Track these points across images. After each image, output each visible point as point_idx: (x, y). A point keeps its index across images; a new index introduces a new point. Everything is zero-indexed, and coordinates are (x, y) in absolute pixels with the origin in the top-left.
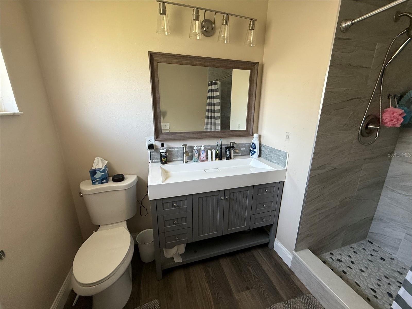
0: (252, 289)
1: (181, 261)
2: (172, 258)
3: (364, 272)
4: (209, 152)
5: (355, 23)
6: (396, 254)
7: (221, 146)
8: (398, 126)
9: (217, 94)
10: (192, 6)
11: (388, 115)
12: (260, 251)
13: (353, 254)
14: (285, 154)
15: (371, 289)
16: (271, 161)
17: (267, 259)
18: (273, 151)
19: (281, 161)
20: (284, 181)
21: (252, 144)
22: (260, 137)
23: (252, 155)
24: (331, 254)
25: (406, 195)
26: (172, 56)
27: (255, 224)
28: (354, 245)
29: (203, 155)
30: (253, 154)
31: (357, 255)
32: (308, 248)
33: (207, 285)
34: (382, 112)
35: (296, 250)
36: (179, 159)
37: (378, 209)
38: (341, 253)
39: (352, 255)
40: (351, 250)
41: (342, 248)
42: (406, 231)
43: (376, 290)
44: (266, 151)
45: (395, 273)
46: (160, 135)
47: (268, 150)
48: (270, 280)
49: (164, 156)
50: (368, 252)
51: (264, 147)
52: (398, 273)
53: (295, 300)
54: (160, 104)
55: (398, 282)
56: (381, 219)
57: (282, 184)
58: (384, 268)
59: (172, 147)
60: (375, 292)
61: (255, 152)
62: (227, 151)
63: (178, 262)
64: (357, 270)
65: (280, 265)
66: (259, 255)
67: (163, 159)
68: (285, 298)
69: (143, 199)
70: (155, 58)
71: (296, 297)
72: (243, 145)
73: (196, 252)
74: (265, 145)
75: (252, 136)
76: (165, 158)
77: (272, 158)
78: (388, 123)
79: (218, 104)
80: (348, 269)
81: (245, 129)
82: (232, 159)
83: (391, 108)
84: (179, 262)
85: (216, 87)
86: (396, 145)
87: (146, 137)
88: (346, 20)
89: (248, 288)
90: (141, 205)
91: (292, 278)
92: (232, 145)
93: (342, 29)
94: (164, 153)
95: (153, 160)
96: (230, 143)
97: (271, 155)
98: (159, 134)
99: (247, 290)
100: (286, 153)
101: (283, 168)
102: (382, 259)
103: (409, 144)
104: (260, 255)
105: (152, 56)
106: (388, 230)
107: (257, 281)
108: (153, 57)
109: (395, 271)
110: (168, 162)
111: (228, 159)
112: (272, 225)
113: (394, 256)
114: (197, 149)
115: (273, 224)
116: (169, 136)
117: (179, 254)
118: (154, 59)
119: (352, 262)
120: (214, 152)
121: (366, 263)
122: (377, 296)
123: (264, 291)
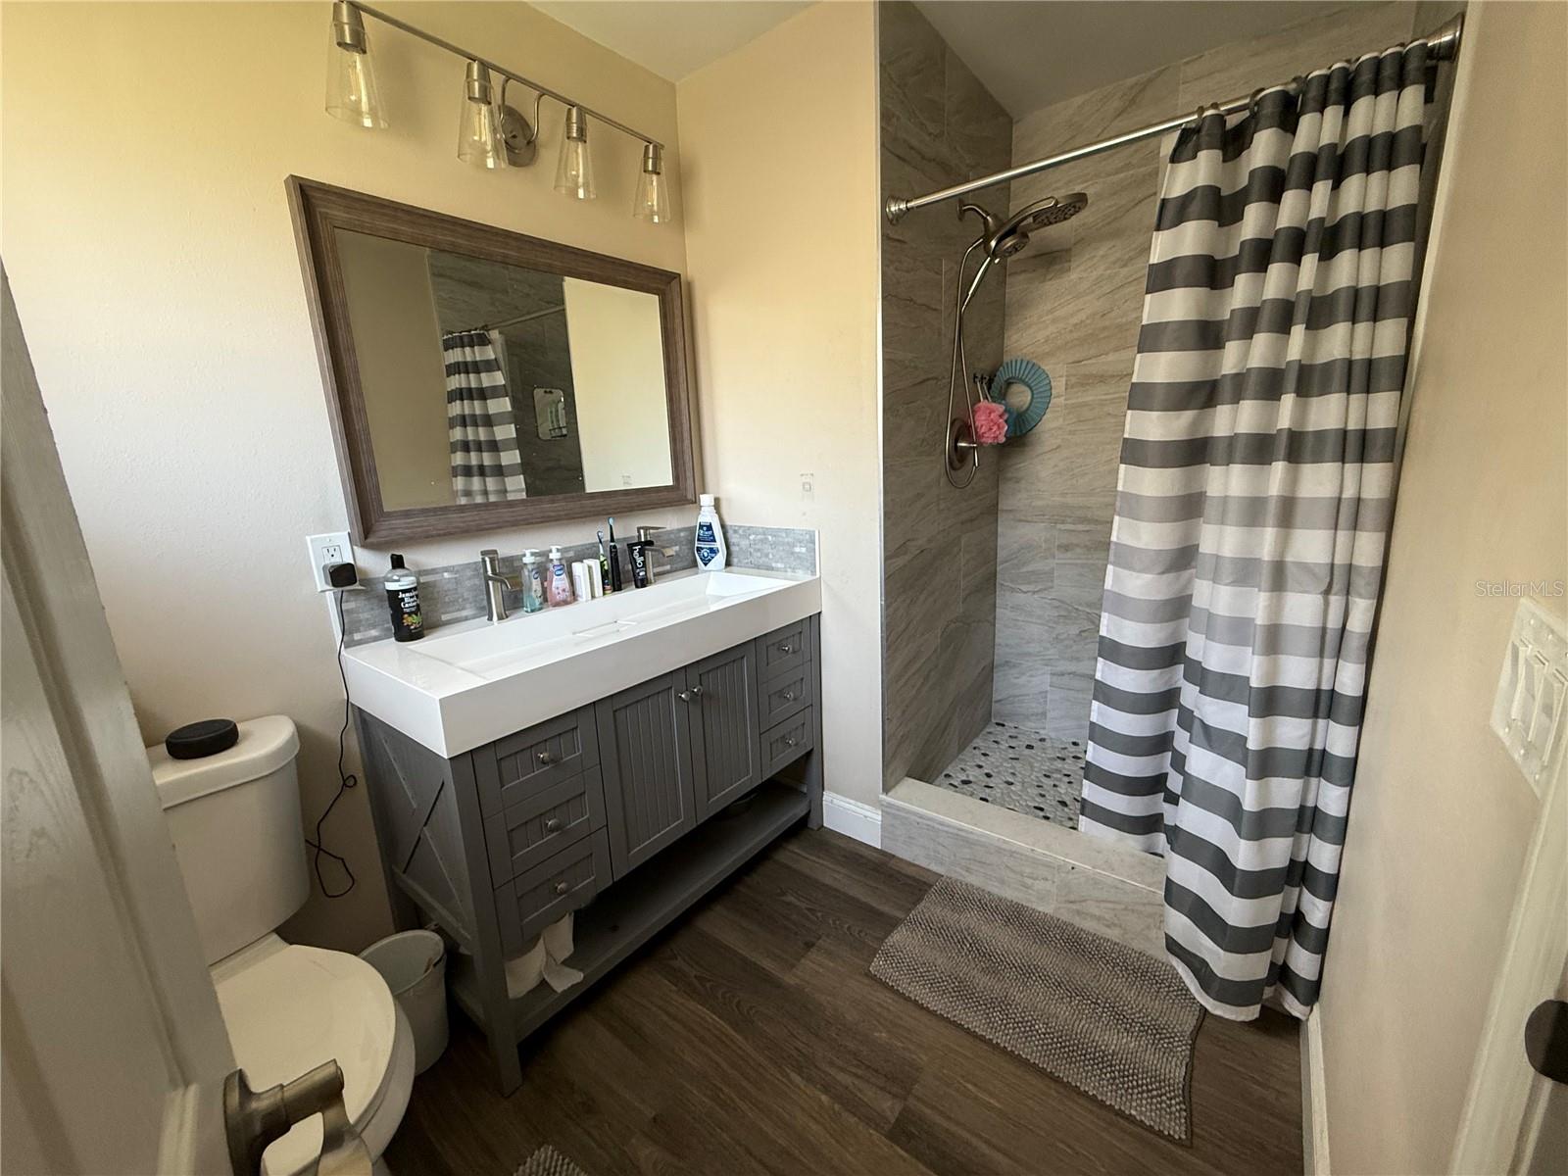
0: (820, 941)
1: (578, 977)
2: (543, 984)
3: (1012, 784)
4: (577, 568)
5: (912, 208)
6: (1044, 728)
7: (612, 544)
8: (1002, 439)
9: (499, 378)
10: (467, 53)
11: (983, 418)
12: (794, 847)
13: (983, 758)
14: (808, 536)
15: (1036, 808)
16: (770, 568)
17: (819, 857)
18: (770, 538)
19: (799, 558)
20: (820, 613)
21: (701, 527)
22: (717, 504)
23: (706, 564)
24: (948, 776)
25: (1034, 592)
26: (396, 209)
27: (772, 759)
28: (978, 742)
29: (559, 583)
30: (710, 560)
31: (989, 758)
32: (909, 776)
33: (692, 1005)
34: (973, 412)
35: (886, 790)
36: (464, 613)
37: (997, 641)
38: (963, 767)
39: (982, 760)
40: (977, 752)
41: (960, 756)
42: (1049, 668)
43: (1042, 806)
44: (747, 542)
45: (1055, 763)
46: (376, 521)
47: (752, 537)
48: (853, 898)
49: (411, 605)
50: (1004, 745)
51: (735, 532)
52: (1059, 761)
53: (923, 904)
54: (360, 395)
55: (1065, 775)
56: (1007, 662)
57: (814, 621)
58: (1038, 761)
59: (433, 570)
60: (1042, 809)
61: (713, 551)
62: (634, 559)
63: (570, 985)
64: (1001, 786)
65: (857, 854)
66: (795, 855)
67: (410, 619)
68: (899, 914)
69: (322, 820)
70: (322, 209)
71: (920, 900)
72: (672, 536)
73: (615, 928)
74: (740, 527)
75: (695, 502)
76: (417, 615)
77: (771, 556)
78: (986, 435)
79: (502, 419)
80: (987, 790)
81: (671, 484)
82: (651, 583)
83: (983, 403)
84: (575, 982)
85: (490, 353)
86: (998, 487)
87: (308, 538)
88: (897, 199)
89: (809, 945)
90: (319, 848)
91: (894, 867)
92: (645, 535)
93: (891, 216)
94: (411, 594)
95: (351, 633)
96: (639, 532)
97: (766, 551)
98: (373, 522)
99: (809, 951)
100: (812, 534)
101: (808, 578)
102: (1030, 747)
103: (1018, 482)
104: (799, 855)
105: (307, 195)
106: (1023, 680)
107: (822, 916)
108: (313, 200)
109: (1054, 759)
110: (427, 629)
111: (643, 583)
112: (809, 754)
113: (1043, 733)
114: (534, 563)
115: (812, 750)
116: (416, 525)
117: (559, 962)
118: (318, 209)
119: (989, 775)
120: (595, 564)
121: (1009, 765)
122: (1048, 815)
123: (849, 928)
